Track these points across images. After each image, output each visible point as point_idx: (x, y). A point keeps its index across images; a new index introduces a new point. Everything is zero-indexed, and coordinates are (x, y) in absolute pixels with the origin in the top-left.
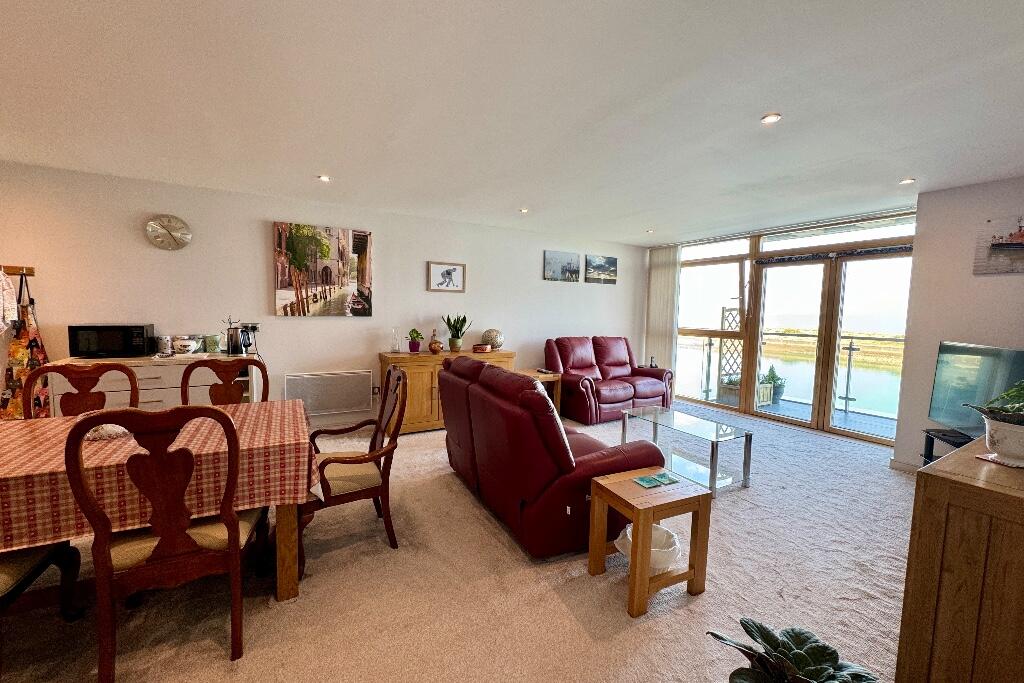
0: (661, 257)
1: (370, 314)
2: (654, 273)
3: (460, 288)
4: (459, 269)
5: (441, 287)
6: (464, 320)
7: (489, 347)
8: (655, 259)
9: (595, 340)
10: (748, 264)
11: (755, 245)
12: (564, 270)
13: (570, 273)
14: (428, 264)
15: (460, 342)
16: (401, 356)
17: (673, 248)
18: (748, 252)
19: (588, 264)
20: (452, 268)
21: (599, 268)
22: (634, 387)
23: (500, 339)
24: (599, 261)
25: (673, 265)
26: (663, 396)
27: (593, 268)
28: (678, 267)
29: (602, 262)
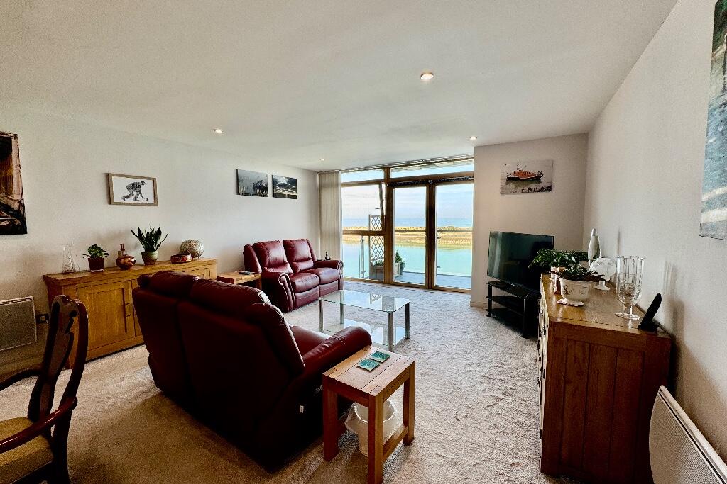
0: (328, 180)
1: (25, 232)
2: (323, 191)
3: (151, 201)
4: (149, 183)
5: (128, 201)
6: (159, 232)
7: (189, 257)
8: (323, 181)
9: (285, 242)
10: (384, 185)
11: (387, 174)
12: (255, 187)
13: (260, 189)
14: (108, 177)
15: (156, 255)
16: (77, 276)
17: (335, 173)
18: (383, 178)
19: (274, 182)
20: (139, 181)
21: (283, 186)
22: (319, 276)
23: (200, 249)
24: (283, 181)
25: (336, 185)
26: (339, 280)
27: (279, 186)
28: (340, 186)
29: (285, 181)
